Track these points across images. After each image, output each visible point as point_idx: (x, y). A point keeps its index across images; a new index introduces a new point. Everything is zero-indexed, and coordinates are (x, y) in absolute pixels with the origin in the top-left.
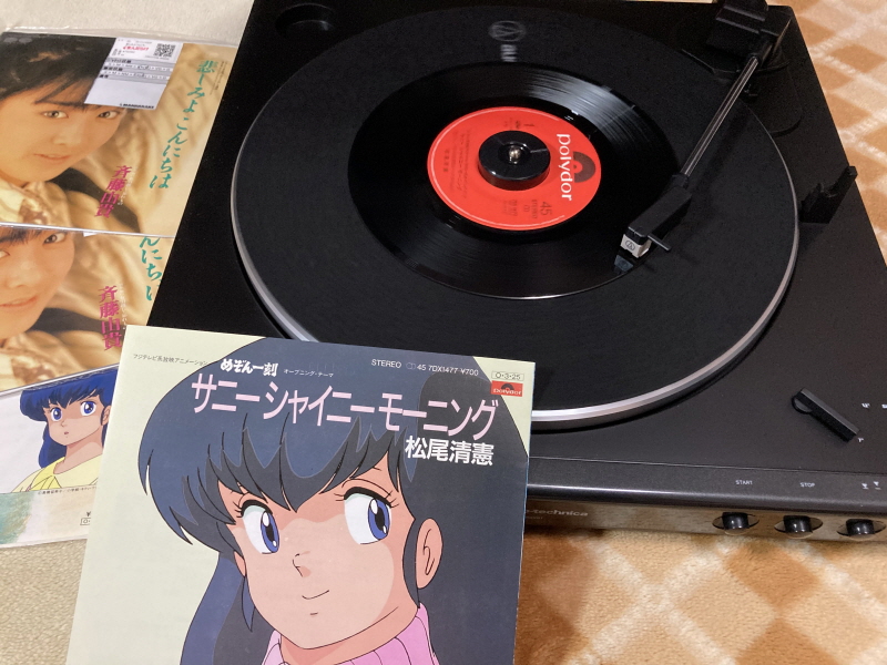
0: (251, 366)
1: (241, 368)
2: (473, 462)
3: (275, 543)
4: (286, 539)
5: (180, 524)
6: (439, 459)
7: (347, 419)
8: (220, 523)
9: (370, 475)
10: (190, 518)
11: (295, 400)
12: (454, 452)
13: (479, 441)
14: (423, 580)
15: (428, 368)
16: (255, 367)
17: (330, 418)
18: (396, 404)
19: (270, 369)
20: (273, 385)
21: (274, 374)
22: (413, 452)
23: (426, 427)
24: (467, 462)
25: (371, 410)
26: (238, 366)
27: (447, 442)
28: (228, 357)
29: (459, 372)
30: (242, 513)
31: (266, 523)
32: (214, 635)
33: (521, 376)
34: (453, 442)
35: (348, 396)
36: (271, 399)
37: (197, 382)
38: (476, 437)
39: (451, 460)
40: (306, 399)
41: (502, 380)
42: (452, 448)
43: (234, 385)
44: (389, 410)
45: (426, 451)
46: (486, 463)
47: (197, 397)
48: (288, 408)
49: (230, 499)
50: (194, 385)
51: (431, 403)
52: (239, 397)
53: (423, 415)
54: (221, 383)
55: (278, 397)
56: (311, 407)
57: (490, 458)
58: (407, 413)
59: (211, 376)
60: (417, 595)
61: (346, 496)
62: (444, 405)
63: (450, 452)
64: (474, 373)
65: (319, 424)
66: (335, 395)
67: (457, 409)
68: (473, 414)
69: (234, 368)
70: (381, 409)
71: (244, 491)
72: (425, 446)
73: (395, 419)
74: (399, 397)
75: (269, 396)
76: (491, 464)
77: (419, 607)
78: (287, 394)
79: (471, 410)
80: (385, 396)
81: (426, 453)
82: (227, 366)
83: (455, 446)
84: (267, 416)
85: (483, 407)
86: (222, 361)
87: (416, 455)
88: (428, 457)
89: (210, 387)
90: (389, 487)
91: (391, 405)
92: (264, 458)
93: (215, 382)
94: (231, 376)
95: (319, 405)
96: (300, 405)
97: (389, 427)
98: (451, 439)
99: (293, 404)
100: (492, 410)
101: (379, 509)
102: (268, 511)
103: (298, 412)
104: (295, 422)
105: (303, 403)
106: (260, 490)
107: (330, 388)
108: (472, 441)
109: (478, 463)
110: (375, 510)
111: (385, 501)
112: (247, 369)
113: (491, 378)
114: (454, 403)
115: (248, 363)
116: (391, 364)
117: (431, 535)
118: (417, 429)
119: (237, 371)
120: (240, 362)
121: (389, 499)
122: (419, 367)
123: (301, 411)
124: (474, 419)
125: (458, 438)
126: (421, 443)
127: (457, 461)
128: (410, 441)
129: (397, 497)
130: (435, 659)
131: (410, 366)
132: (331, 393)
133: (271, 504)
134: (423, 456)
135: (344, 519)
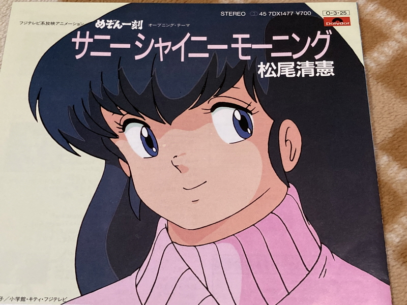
0: (120, 24)
1: (113, 25)
2: (318, 75)
3: (154, 150)
4: (164, 145)
5: (68, 142)
6: (288, 76)
7: (207, 55)
8: (104, 138)
9: (231, 92)
10: (77, 136)
11: (160, 45)
12: (301, 70)
13: (321, 59)
14: (288, 166)
15: (268, 14)
16: (124, 24)
17: (191, 55)
18: (244, 41)
19: (137, 25)
20: (140, 35)
21: (141, 28)
22: (265, 73)
23: (273, 55)
24: (313, 75)
25: (225, 47)
26: (110, 24)
27: (293, 63)
28: (100, 19)
29: (295, 15)
30: (124, 130)
31: (145, 134)
32: (106, 227)
33: (347, 12)
34: (298, 63)
35: (205, 39)
36: (140, 45)
37: (76, 37)
38: (317, 57)
39: (298, 75)
40: (169, 44)
41: (332, 16)
42: (298, 67)
43: (108, 37)
44: (240, 46)
45: (276, 71)
46: (329, 75)
47: (77, 48)
48: (155, 51)
49: (111, 119)
50: (73, 40)
51: (275, 38)
52: (112, 46)
53: (270, 46)
54: (97, 37)
55: (146, 44)
56: (174, 48)
57: (332, 70)
58: (255, 46)
59: (88, 33)
60: (286, 178)
61: (213, 109)
62: (287, 38)
63: (297, 71)
64: (308, 13)
65: (183, 60)
66: (193, 39)
67: (298, 39)
68: (311, 42)
69: (106, 26)
70: (233, 46)
71: (124, 113)
72: (275, 68)
73: (245, 51)
74: (247, 36)
75: (137, 43)
76: (333, 74)
77: (288, 187)
78: (153, 41)
79: (309, 39)
80: (235, 36)
81: (276, 73)
82: (100, 24)
83: (300, 65)
84: (137, 57)
85: (319, 36)
86: (96, 21)
87: (268, 75)
88: (279, 75)
89: (87, 40)
90: (249, 99)
91: (241, 42)
92: (139, 87)
93: (91, 36)
94: (105, 31)
95: (181, 47)
96: (165, 48)
97: (242, 57)
98: (295, 61)
99: (158, 48)
100: (328, 37)
101: (242, 116)
102: (146, 126)
103: (163, 53)
104: (162, 60)
105: (168, 46)
106: (138, 111)
107: (188, 35)
108: (315, 60)
109: (322, 75)
110: (238, 117)
111: (246, 110)
112: (117, 25)
113: (323, 15)
114: (294, 36)
115: (118, 22)
116: (237, 14)
117: (290, 132)
118: (266, 56)
119: (109, 27)
120: (111, 21)
121: (250, 108)
122: (261, 14)
123: (166, 52)
124: (313, 45)
125: (302, 59)
126: (270, 66)
127: (303, 76)
128: (261, 66)
129: (256, 106)
130: (310, 227)
131: (253, 14)
132: (190, 38)
133: (148, 121)
134: (274, 75)
135: (213, 126)
